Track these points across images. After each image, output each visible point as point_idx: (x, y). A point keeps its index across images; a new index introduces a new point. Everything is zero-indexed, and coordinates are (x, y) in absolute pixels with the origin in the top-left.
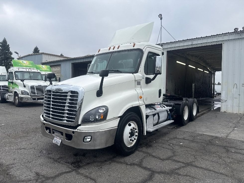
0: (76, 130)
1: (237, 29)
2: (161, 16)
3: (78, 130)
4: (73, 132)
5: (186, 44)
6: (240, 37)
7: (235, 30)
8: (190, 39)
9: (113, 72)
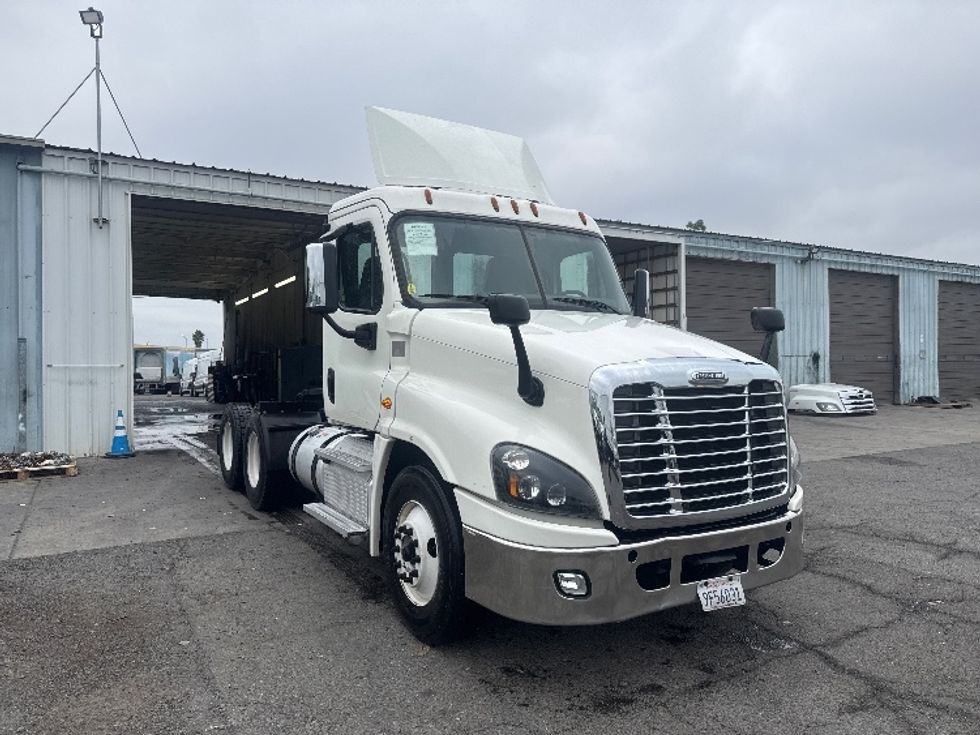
0: (791, 515)
3: (793, 512)
4: (789, 525)
5: (220, 185)
8: (225, 170)
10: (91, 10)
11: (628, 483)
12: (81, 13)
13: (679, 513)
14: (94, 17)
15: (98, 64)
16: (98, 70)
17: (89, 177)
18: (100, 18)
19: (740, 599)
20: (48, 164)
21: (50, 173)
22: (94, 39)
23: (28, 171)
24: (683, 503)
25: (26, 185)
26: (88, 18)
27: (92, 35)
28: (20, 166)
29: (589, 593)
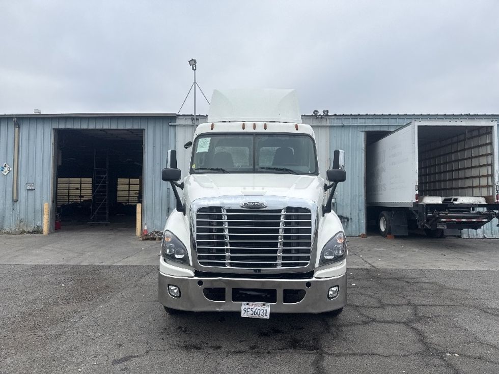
0: (314, 279)
1: (317, 111)
2: (193, 63)
3: (316, 278)
4: (308, 284)
6: (319, 124)
7: (314, 113)
9: (275, 171)
10: (192, 60)
11: (200, 251)
12: (189, 61)
13: (229, 267)
14: (193, 62)
15: (195, 81)
16: (195, 83)
17: (192, 125)
18: (195, 61)
19: (266, 315)
20: (178, 122)
21: (179, 125)
22: (193, 71)
23: (171, 125)
24: (231, 263)
25: (172, 129)
26: (191, 63)
27: (193, 69)
28: (170, 124)
29: (180, 296)
